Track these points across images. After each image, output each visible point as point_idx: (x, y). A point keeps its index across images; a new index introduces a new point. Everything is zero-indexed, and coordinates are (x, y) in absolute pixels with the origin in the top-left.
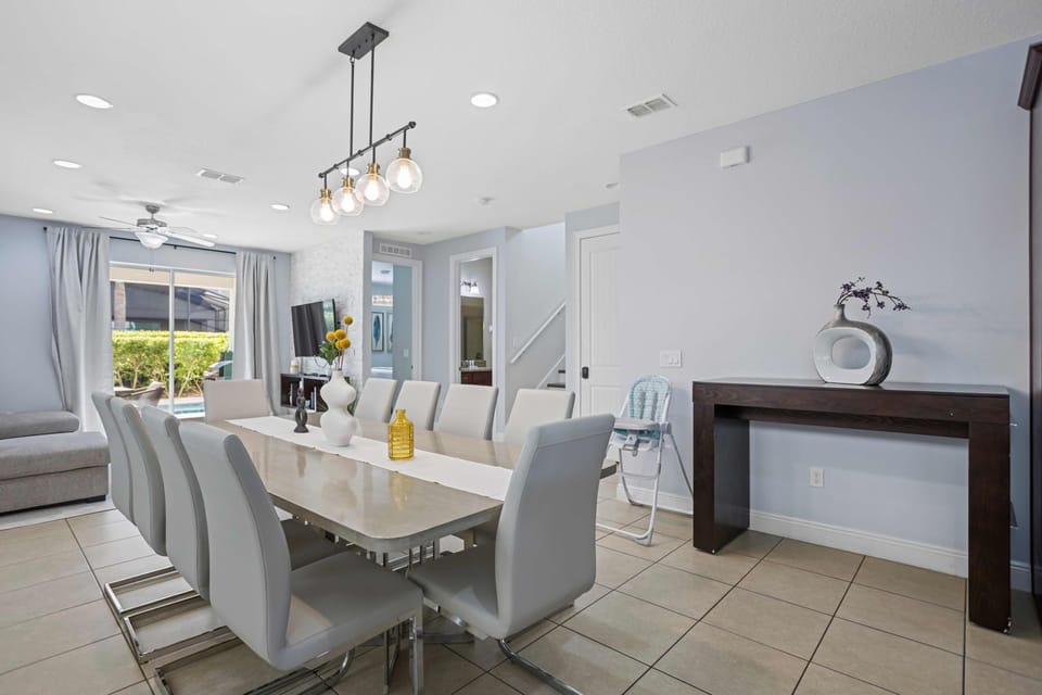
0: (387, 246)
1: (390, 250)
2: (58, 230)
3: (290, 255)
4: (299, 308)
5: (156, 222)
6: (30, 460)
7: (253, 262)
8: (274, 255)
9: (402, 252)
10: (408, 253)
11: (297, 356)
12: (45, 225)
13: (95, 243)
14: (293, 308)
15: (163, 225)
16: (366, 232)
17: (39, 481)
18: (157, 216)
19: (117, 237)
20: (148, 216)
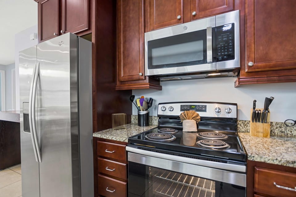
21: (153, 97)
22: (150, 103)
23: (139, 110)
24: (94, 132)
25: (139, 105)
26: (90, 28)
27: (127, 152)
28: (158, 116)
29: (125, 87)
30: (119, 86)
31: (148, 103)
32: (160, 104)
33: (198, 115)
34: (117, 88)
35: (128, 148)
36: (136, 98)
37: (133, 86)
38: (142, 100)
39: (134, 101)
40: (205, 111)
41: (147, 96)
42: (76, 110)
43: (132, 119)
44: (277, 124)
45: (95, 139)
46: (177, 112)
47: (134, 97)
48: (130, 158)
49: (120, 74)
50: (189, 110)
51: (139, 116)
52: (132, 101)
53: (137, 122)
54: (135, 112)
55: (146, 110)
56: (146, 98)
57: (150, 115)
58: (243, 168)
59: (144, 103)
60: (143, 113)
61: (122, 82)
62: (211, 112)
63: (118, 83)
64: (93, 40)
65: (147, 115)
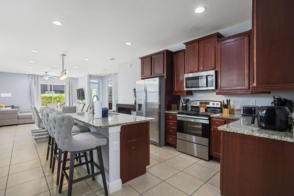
0: (94, 77)
1: (94, 78)
2: (31, 76)
3: (77, 78)
4: (79, 89)
5: (47, 75)
6: (24, 116)
7: (69, 80)
8: (74, 79)
9: (97, 78)
10: (98, 78)
11: (78, 99)
12: (29, 75)
13: (38, 78)
14: (77, 90)
15: (48, 75)
16: (88, 75)
17: (26, 119)
18: (47, 74)
19: (42, 77)
20: (45, 74)
21: (189, 98)
22: (187, 101)
23: (183, 104)
24: (165, 111)
25: (183, 101)
26: (164, 73)
27: (177, 116)
28: (191, 106)
29: (177, 94)
30: (174, 94)
31: (186, 101)
32: (192, 101)
33: (206, 106)
34: (173, 95)
35: (177, 115)
36: (181, 98)
37: (180, 94)
38: (184, 99)
39: (181, 100)
40: (209, 104)
41: (186, 98)
42: (160, 104)
43: (180, 108)
44: (236, 110)
45: (166, 113)
46: (198, 105)
47: (180, 98)
48: (178, 118)
49: (175, 89)
50: (202, 104)
51: (183, 106)
52: (180, 100)
53: (182, 109)
54: (181, 105)
55: (186, 104)
56: (186, 99)
57: (188, 106)
58: (207, 118)
59: (184, 101)
60: (184, 105)
61: (176, 92)
62: (211, 105)
63: (174, 92)
64: (165, 78)
65: (186, 106)
